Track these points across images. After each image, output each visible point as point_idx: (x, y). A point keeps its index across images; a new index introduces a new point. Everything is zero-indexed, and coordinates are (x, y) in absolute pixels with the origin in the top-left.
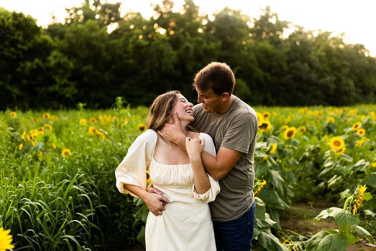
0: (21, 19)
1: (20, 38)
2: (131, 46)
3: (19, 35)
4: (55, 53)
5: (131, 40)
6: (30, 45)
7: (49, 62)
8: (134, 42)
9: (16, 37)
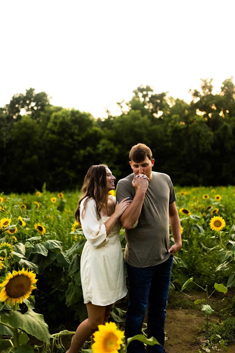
0: (77, 116)
1: (76, 131)
2: (169, 130)
3: (75, 129)
4: (103, 141)
5: (170, 124)
6: (84, 136)
7: (98, 149)
8: (172, 127)
9: (73, 130)
